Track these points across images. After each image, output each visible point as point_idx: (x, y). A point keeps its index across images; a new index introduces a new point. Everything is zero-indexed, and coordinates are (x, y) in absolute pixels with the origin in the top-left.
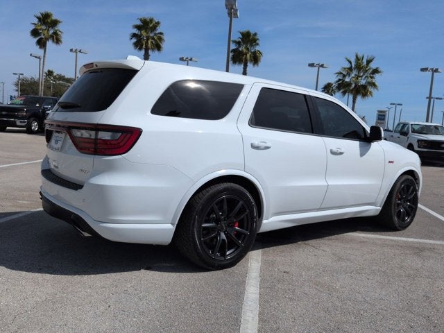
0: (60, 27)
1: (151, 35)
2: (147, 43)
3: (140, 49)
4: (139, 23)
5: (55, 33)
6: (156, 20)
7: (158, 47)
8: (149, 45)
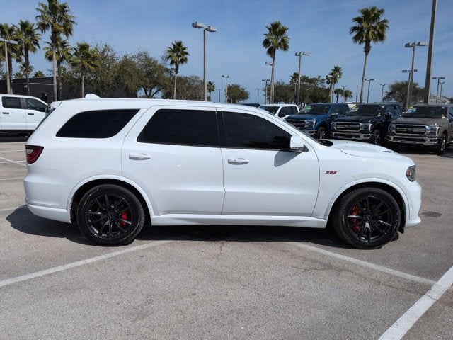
0: (287, 34)
1: (374, 25)
2: (368, 34)
3: (361, 42)
4: (360, 15)
5: (283, 40)
6: (379, 8)
7: (381, 37)
8: (370, 36)
